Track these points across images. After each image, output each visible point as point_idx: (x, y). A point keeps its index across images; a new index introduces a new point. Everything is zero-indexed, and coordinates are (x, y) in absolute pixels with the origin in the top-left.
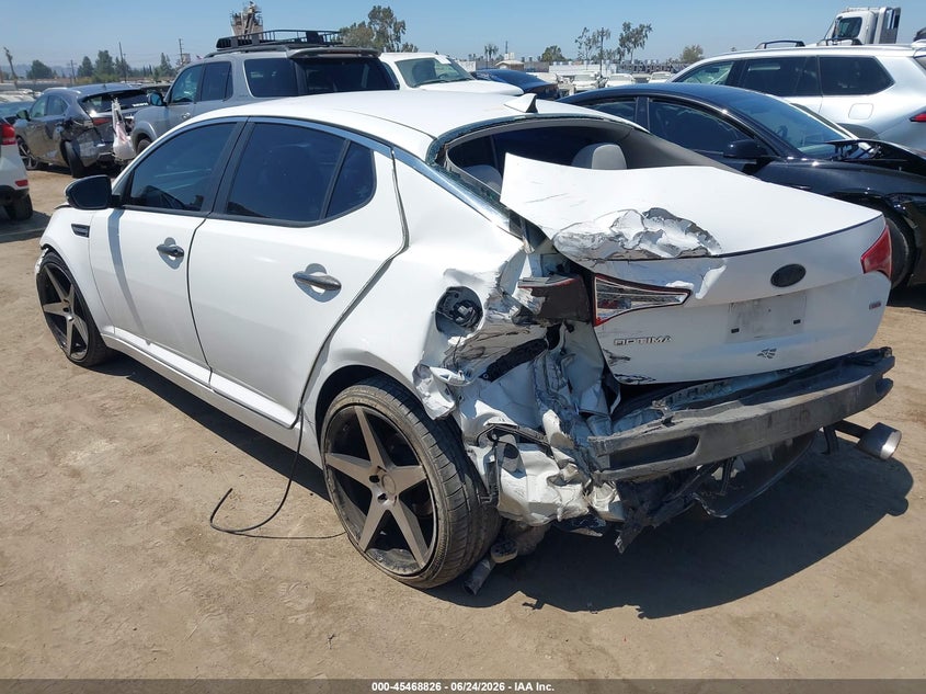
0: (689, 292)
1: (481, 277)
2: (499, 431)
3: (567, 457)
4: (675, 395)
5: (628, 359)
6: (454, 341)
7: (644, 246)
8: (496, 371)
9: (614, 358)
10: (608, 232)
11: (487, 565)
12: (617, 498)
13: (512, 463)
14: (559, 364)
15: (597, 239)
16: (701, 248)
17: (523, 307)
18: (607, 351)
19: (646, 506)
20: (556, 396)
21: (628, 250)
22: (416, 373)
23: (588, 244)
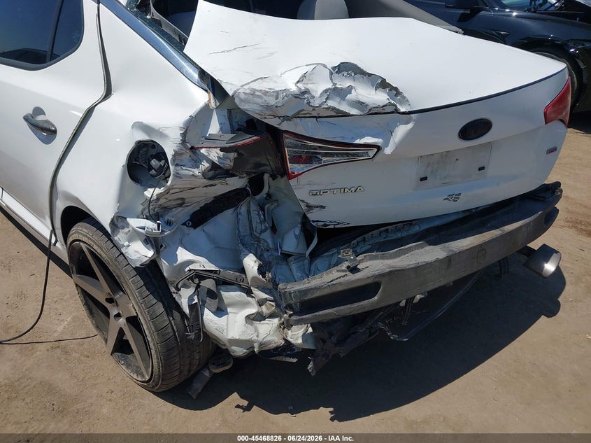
0: (378, 148)
1: (166, 132)
2: (200, 276)
3: (265, 296)
4: (367, 236)
5: (324, 207)
6: (149, 193)
7: (331, 103)
8: (200, 218)
9: (310, 207)
10: (293, 88)
11: (207, 374)
12: (310, 330)
13: (214, 303)
14: (262, 209)
15: (281, 96)
16: (390, 104)
17: (213, 164)
18: (303, 201)
19: (334, 339)
20: (258, 240)
21: (314, 108)
22: (112, 223)
23: (272, 101)
